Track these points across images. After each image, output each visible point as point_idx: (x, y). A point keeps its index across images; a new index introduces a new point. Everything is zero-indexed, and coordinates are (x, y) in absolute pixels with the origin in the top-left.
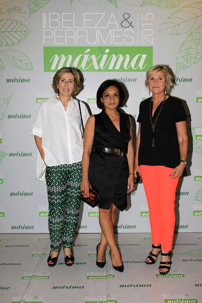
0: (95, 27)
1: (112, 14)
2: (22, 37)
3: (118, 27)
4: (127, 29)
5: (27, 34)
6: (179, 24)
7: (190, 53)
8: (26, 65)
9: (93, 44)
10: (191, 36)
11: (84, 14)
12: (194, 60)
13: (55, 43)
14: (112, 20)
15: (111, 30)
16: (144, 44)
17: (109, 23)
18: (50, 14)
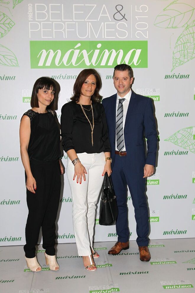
0: (86, 20)
1: (104, 5)
2: (5, 30)
3: (110, 20)
4: (120, 23)
5: (11, 26)
6: (175, 17)
7: (187, 47)
8: (11, 61)
9: (84, 38)
10: (188, 30)
11: (74, 5)
12: (191, 55)
13: (42, 37)
14: (104, 12)
15: (103, 23)
16: (138, 38)
17: (100, 15)
18: (36, 4)
